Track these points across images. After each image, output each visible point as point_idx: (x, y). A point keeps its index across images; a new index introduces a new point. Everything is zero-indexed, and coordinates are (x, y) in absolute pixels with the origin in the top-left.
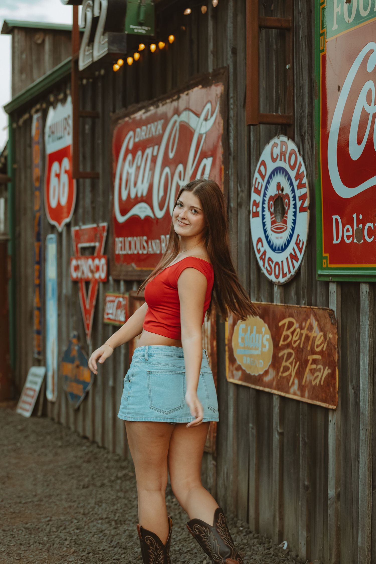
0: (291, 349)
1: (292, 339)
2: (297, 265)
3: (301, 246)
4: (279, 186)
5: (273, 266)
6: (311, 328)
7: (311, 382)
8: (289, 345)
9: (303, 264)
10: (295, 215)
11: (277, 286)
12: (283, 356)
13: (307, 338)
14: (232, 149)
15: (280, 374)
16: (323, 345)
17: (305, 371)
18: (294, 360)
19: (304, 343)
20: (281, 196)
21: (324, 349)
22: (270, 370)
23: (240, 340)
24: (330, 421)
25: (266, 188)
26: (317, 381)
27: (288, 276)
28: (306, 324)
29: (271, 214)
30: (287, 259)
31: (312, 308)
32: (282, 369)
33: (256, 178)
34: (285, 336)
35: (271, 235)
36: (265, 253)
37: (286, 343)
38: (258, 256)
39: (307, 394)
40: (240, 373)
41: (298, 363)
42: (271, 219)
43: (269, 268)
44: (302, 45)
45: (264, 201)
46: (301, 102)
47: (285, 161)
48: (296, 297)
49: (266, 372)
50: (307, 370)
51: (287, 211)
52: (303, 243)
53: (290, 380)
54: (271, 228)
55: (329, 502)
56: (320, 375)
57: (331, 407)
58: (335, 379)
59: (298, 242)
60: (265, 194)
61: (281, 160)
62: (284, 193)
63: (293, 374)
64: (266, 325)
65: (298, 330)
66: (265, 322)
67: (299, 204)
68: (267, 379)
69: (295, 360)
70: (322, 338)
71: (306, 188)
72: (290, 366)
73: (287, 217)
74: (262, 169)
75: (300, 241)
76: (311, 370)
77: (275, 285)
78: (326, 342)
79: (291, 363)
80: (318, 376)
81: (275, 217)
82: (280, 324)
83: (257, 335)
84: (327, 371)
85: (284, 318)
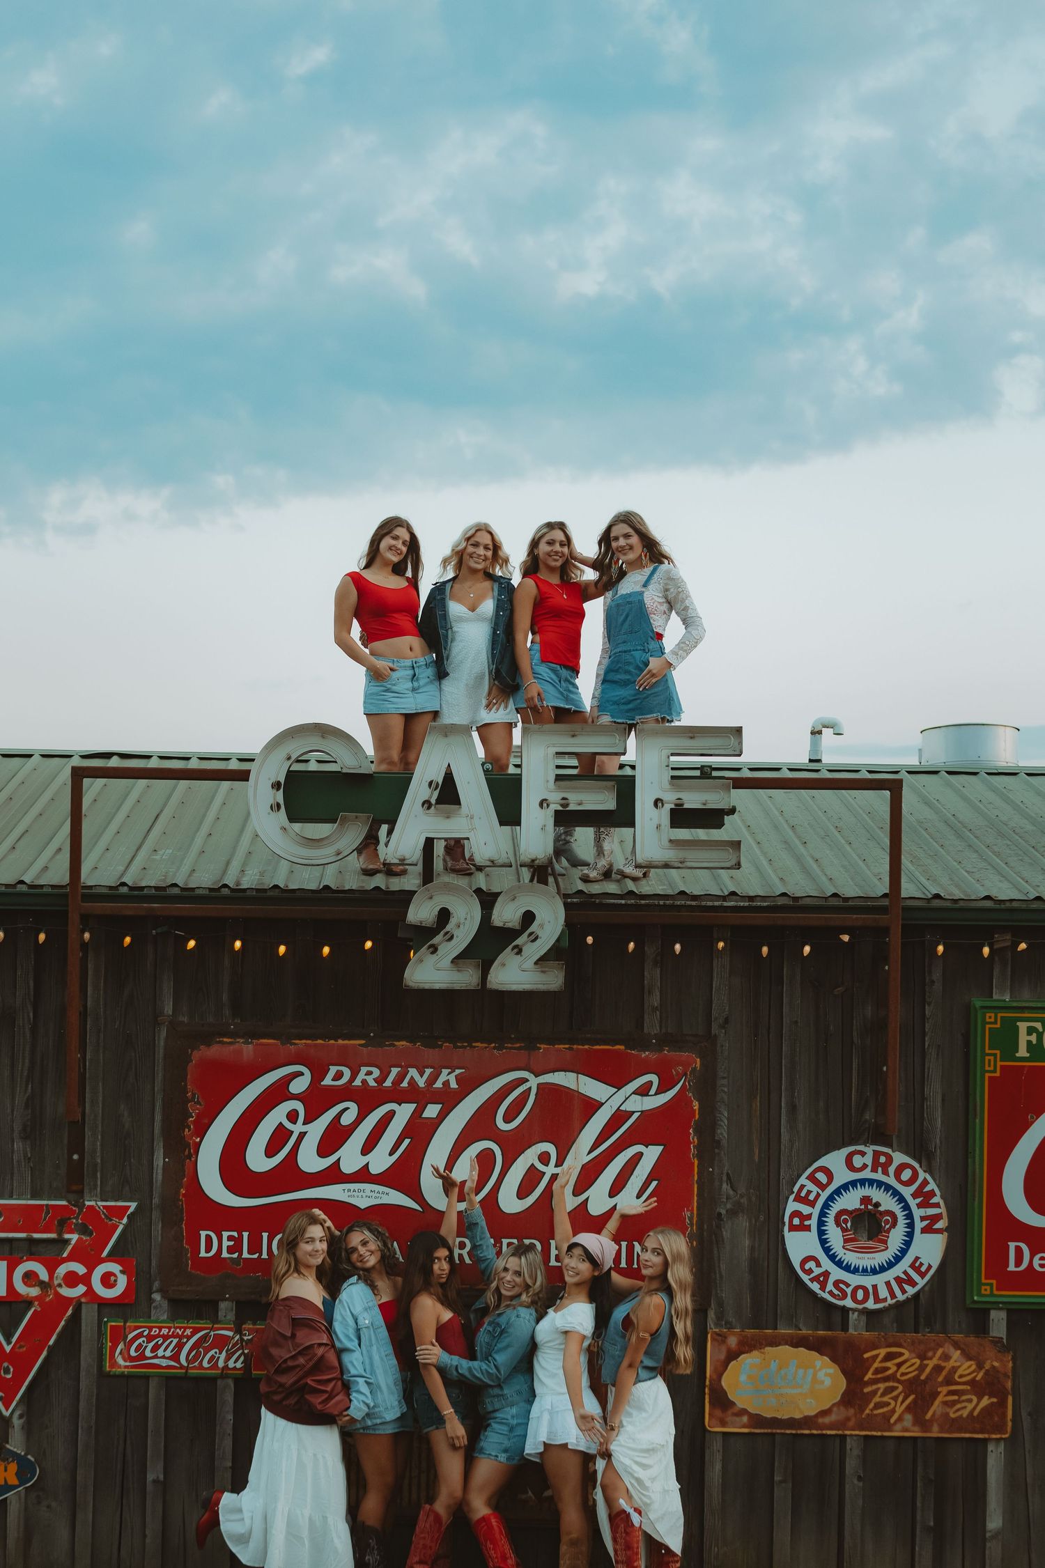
0: (894, 1382)
1: (897, 1371)
2: (911, 1291)
3: (923, 1269)
4: (866, 1200)
5: (849, 1291)
6: (946, 1357)
7: (947, 1414)
8: (886, 1379)
9: (927, 1288)
10: (910, 1235)
11: (856, 1313)
12: (874, 1393)
13: (938, 1369)
14: (724, 1142)
15: (867, 1411)
16: (975, 1374)
17: (932, 1405)
18: (903, 1394)
19: (930, 1374)
20: (873, 1212)
21: (978, 1378)
22: (835, 1409)
23: (743, 1378)
24: (992, 1451)
25: (831, 1198)
26: (965, 1413)
27: (890, 1301)
28: (935, 1354)
29: (844, 1230)
30: (888, 1284)
31: (949, 1337)
32: (872, 1405)
33: (802, 1187)
34: (876, 1369)
35: (845, 1254)
36: (826, 1274)
37: (879, 1376)
38: (805, 1278)
39: (935, 1428)
40: (745, 1419)
41: (912, 1397)
42: (843, 1236)
43: (836, 1292)
44: (931, 1053)
45: (823, 1214)
46: (927, 1114)
47: (886, 1173)
48: (895, 1325)
49: (824, 1413)
50: (937, 1403)
51: (888, 1231)
52: (930, 1267)
53: (891, 1417)
54: (843, 1247)
55: (988, 1535)
56: (970, 1406)
57: (994, 1436)
58: (1006, 1407)
59: (917, 1265)
60: (826, 1206)
61: (874, 1170)
62: (881, 1209)
63: (899, 1410)
64: (825, 1357)
65: (918, 1361)
66: (822, 1354)
67: (919, 1225)
68: (827, 1420)
69: (905, 1393)
70: (974, 1367)
71: (940, 1208)
72: (893, 1403)
73: (888, 1237)
74: (822, 1177)
75: (921, 1264)
76: (945, 1403)
77: (850, 1312)
78: (983, 1371)
79: (895, 1399)
80: (965, 1407)
81: (854, 1234)
82: (866, 1356)
83: (801, 1372)
84: (986, 1401)
85: (875, 1347)
